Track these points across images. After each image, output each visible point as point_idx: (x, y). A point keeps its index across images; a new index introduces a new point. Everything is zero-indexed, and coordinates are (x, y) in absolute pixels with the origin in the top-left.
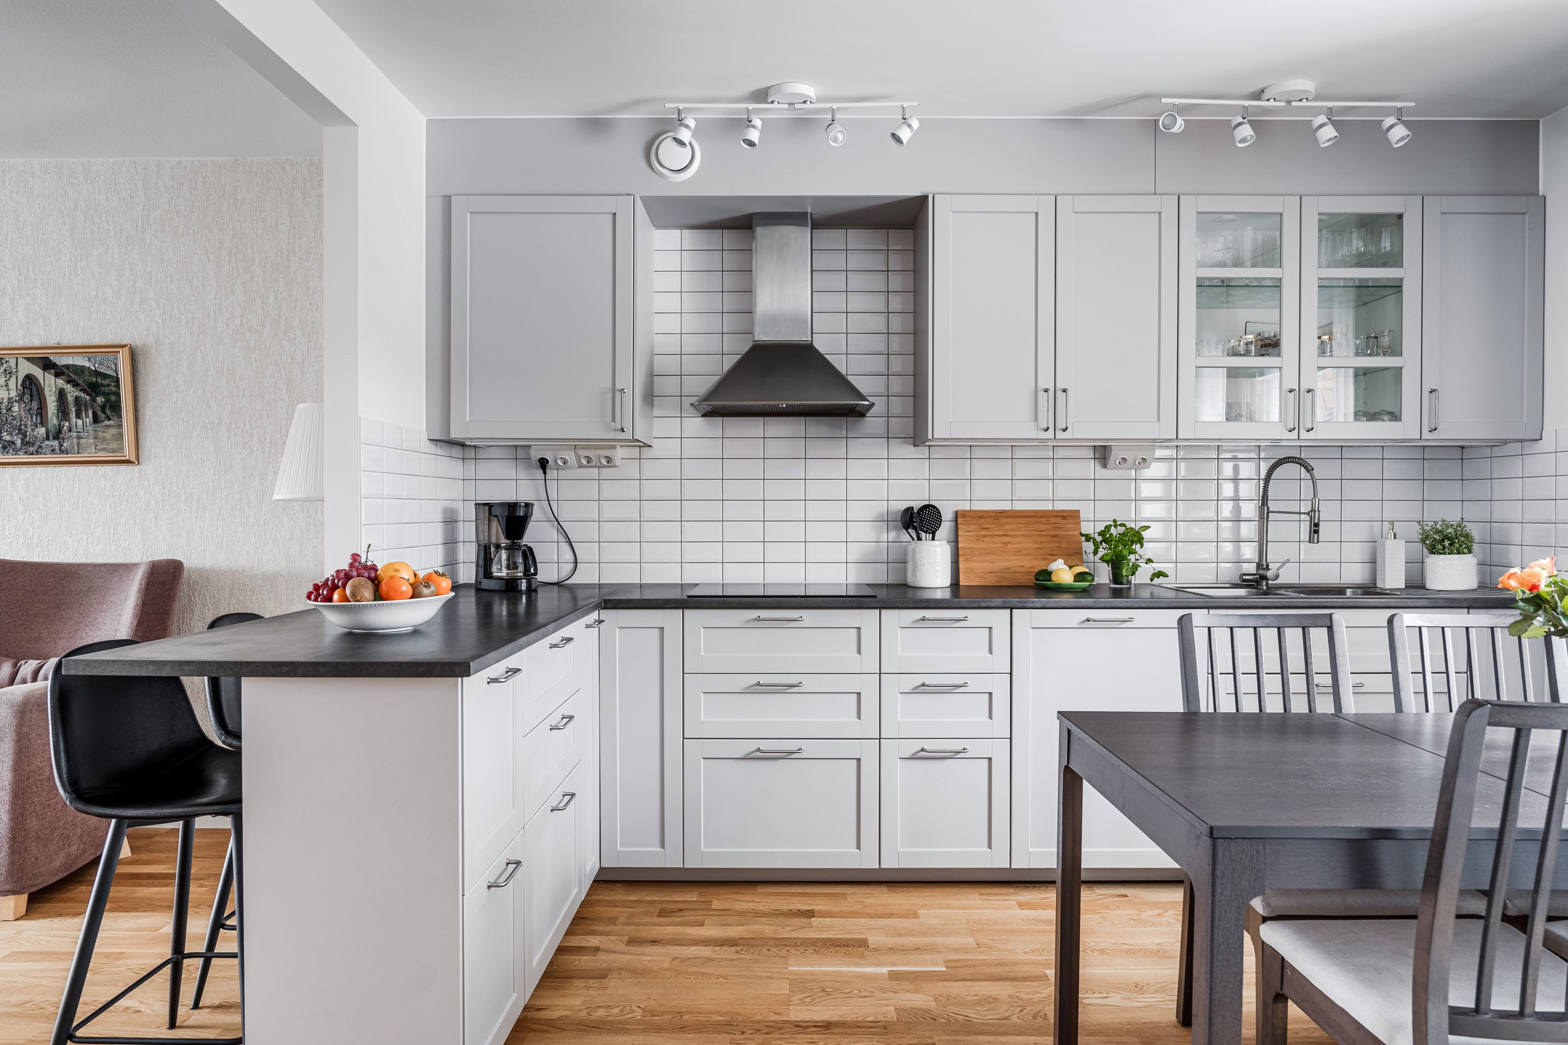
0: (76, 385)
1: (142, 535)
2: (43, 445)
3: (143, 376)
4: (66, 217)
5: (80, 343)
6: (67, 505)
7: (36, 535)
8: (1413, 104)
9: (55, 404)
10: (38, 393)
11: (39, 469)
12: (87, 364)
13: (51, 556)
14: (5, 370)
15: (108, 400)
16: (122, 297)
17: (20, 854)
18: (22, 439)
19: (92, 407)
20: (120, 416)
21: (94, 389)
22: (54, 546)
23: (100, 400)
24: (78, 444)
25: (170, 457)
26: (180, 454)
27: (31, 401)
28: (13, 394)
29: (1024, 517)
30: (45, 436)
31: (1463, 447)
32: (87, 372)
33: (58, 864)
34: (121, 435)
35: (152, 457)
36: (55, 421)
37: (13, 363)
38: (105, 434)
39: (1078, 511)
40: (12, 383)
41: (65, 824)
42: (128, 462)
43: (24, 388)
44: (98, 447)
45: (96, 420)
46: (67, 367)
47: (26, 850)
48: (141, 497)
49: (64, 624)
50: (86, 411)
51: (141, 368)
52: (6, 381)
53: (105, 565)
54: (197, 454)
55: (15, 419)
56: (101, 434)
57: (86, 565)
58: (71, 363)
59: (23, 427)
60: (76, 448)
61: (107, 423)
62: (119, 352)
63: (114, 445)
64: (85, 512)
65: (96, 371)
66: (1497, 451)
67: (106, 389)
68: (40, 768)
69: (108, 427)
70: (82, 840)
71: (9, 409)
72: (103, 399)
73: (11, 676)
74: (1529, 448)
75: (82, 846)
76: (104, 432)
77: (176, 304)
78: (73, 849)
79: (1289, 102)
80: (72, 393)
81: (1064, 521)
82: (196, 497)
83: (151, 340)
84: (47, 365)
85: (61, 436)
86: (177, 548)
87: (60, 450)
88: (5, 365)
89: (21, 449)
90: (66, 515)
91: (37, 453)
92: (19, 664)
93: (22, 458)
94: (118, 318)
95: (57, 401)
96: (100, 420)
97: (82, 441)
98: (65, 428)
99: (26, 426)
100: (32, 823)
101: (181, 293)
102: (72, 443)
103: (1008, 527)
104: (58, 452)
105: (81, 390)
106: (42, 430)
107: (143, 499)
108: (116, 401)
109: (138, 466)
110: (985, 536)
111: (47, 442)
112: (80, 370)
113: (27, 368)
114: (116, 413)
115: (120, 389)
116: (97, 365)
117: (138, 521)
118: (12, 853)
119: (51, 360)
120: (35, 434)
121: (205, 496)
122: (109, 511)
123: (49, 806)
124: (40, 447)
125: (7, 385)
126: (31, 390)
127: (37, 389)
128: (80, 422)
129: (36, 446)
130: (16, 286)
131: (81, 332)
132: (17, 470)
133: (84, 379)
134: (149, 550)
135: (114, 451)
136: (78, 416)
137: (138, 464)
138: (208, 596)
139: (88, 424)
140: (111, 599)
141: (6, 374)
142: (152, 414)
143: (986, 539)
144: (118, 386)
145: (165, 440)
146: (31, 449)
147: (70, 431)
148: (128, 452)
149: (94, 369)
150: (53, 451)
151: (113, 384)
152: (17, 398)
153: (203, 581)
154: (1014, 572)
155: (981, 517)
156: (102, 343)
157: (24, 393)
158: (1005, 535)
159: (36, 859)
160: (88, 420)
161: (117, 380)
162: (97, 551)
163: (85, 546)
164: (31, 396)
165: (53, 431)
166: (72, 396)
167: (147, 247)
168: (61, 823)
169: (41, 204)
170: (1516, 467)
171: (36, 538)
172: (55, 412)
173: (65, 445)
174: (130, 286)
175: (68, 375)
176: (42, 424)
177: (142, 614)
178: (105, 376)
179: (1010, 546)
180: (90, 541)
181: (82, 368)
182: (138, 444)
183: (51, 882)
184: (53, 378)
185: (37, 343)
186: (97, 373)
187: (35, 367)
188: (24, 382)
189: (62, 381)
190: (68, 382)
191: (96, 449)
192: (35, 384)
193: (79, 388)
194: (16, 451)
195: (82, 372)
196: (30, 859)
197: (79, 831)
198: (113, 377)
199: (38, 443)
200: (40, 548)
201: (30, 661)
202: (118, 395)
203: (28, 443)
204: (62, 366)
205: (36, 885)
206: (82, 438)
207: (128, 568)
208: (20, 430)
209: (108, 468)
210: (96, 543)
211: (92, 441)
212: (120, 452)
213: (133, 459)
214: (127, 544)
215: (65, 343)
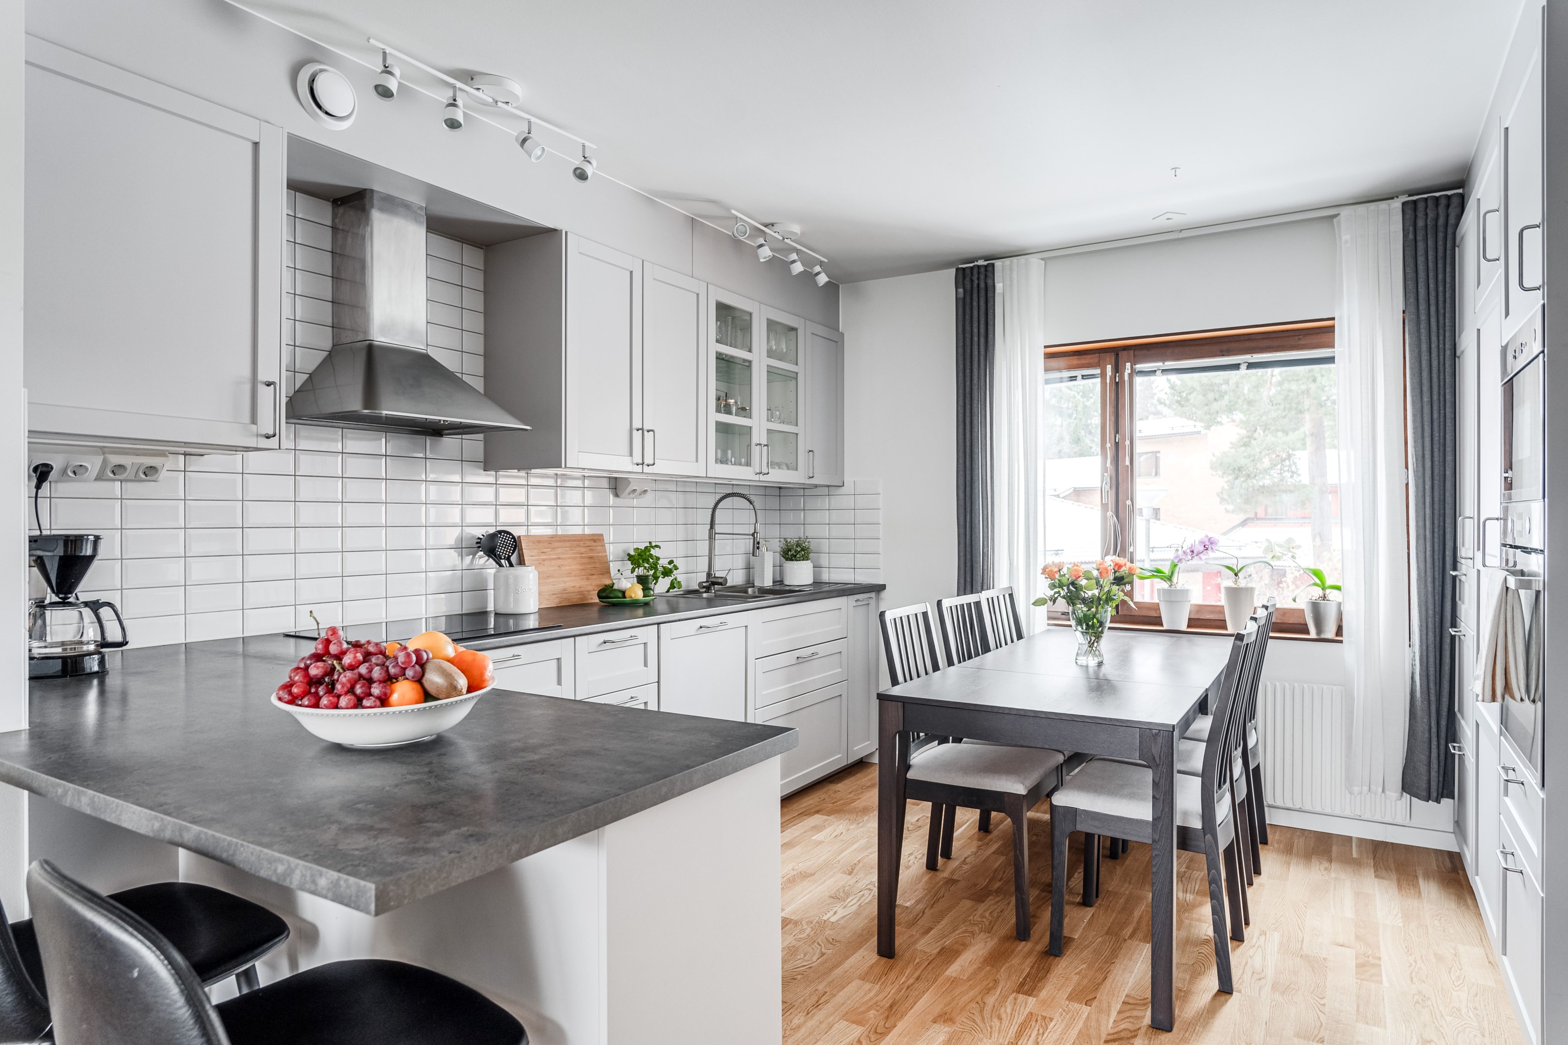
8: (826, 261)
29: (569, 541)
31: (780, 488)
39: (602, 535)
66: (807, 492)
74: (833, 491)
79: (784, 239)
81: (595, 544)
103: (559, 550)
110: (544, 560)
143: (546, 563)
154: (570, 593)
155: (539, 542)
158: (559, 558)
170: (825, 503)
179: (563, 568)
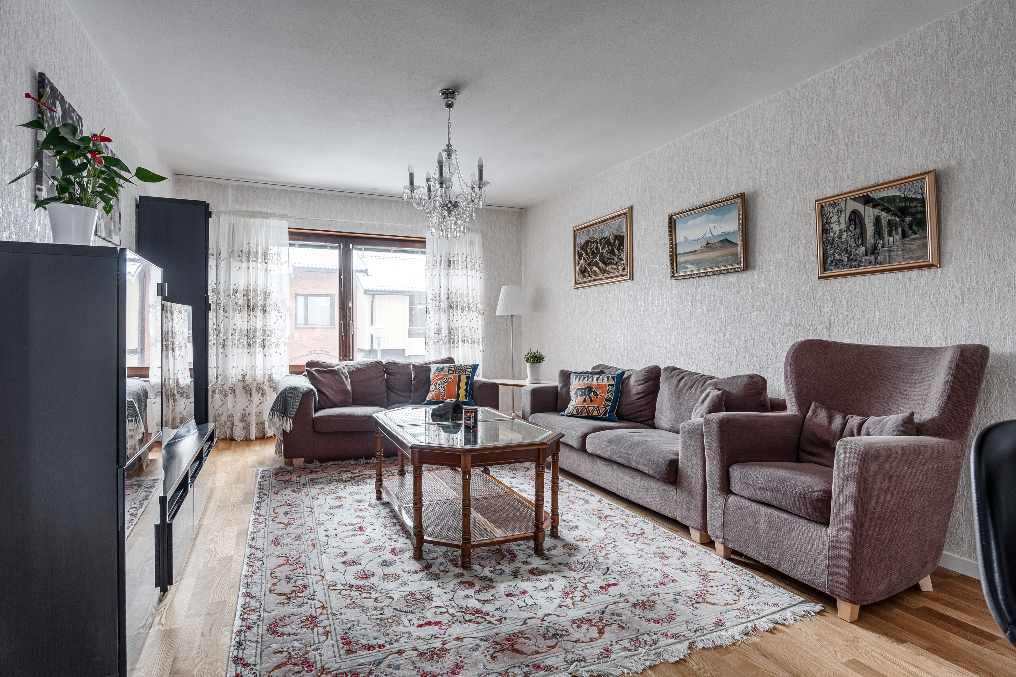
0: (888, 211)
1: (942, 325)
2: (863, 260)
3: (946, 193)
4: (882, 88)
5: (892, 179)
6: (879, 303)
7: (856, 326)
9: (872, 228)
10: (861, 223)
11: (859, 278)
12: (898, 194)
13: (867, 341)
14: (838, 210)
15: (914, 219)
16: (927, 135)
17: (857, 574)
18: (848, 258)
19: (901, 226)
20: (925, 230)
21: (903, 212)
22: (869, 333)
23: (908, 219)
24: (889, 256)
25: (970, 258)
26: (981, 254)
27: (855, 229)
28: (843, 226)
30: (864, 253)
32: (898, 200)
33: (883, 588)
34: (926, 245)
35: (953, 259)
36: (872, 241)
37: (843, 205)
38: (911, 246)
40: (842, 219)
41: (889, 556)
42: (932, 266)
43: (850, 220)
44: (905, 257)
45: (904, 235)
46: (882, 199)
47: (861, 571)
48: (941, 294)
49: (879, 391)
50: (897, 230)
51: (944, 188)
52: (838, 218)
53: (912, 348)
54: (998, 253)
55: (843, 243)
56: (908, 246)
57: (896, 348)
58: (885, 195)
59: (849, 249)
60: (887, 259)
61: (913, 236)
62: (925, 178)
63: (919, 254)
64: (893, 308)
65: (905, 197)
67: (914, 210)
68: (874, 508)
69: (914, 239)
70: (900, 572)
71: (840, 237)
72: (910, 219)
73: (842, 425)
75: (900, 577)
76: (910, 244)
77: (979, 125)
78: (894, 578)
80: (885, 217)
82: (996, 291)
83: (953, 162)
84: (867, 200)
85: (876, 251)
86: (976, 336)
87: (876, 262)
88: (838, 207)
89: (847, 264)
90: (878, 310)
91: (859, 266)
92: (847, 417)
93: (848, 271)
94: (924, 152)
95: (874, 226)
96: (907, 235)
97: (892, 254)
98: (880, 245)
99: (851, 247)
100: (867, 551)
101: (983, 114)
102: (884, 256)
104: (874, 263)
105: (892, 215)
106: (863, 249)
107: (943, 295)
108: (922, 218)
109: (940, 269)
111: (866, 258)
112: (891, 199)
113: (853, 206)
114: (921, 227)
115: (925, 208)
116: (906, 193)
117: (938, 313)
118: (851, 570)
119: (870, 197)
120: (857, 252)
121: (1006, 290)
122: (913, 306)
123: (879, 540)
124: (861, 261)
125: (839, 221)
126: (855, 221)
127: (860, 220)
128: (891, 239)
129: (858, 262)
130: (845, 151)
131: (893, 170)
132: (844, 280)
133: (895, 205)
134: (949, 337)
135: (918, 258)
136: (890, 235)
137: (940, 267)
138: (1007, 380)
139: (898, 240)
140: (918, 375)
141: (838, 213)
142: (954, 223)
144: (924, 206)
145: (965, 244)
146: (854, 264)
147: (883, 247)
148: (931, 258)
149: (903, 196)
150: (870, 263)
151: (919, 205)
152: (846, 229)
153: (1001, 365)
156: (912, 174)
157: (850, 225)
159: (868, 581)
160: (898, 237)
161: (923, 201)
162: (902, 337)
163: (893, 333)
164: (855, 225)
165: (870, 248)
166: (885, 221)
167: (950, 87)
168: (887, 556)
169: (864, 86)
171: (856, 327)
172: (872, 234)
173: (879, 258)
174: (935, 124)
175: (883, 205)
176: (862, 245)
177: (952, 390)
178: (912, 200)
180: (897, 330)
181: (894, 197)
182: (940, 251)
183: (877, 600)
184: (871, 209)
185: (859, 187)
186: (906, 199)
187: (858, 204)
188: (850, 216)
189: (877, 211)
190: (883, 210)
191: (903, 258)
192: (858, 217)
193: (891, 213)
194: (844, 266)
195: (894, 200)
196: (864, 579)
197: (899, 566)
198: (919, 199)
199: (859, 259)
200: (859, 335)
201: (855, 417)
202: (924, 213)
203: (852, 260)
204: (879, 199)
205: (867, 601)
206: (893, 251)
207: (935, 352)
208: (847, 251)
209: (913, 273)
210: (901, 331)
211: (900, 252)
212: (924, 259)
213: (935, 263)
214: (928, 332)
215: (881, 181)
